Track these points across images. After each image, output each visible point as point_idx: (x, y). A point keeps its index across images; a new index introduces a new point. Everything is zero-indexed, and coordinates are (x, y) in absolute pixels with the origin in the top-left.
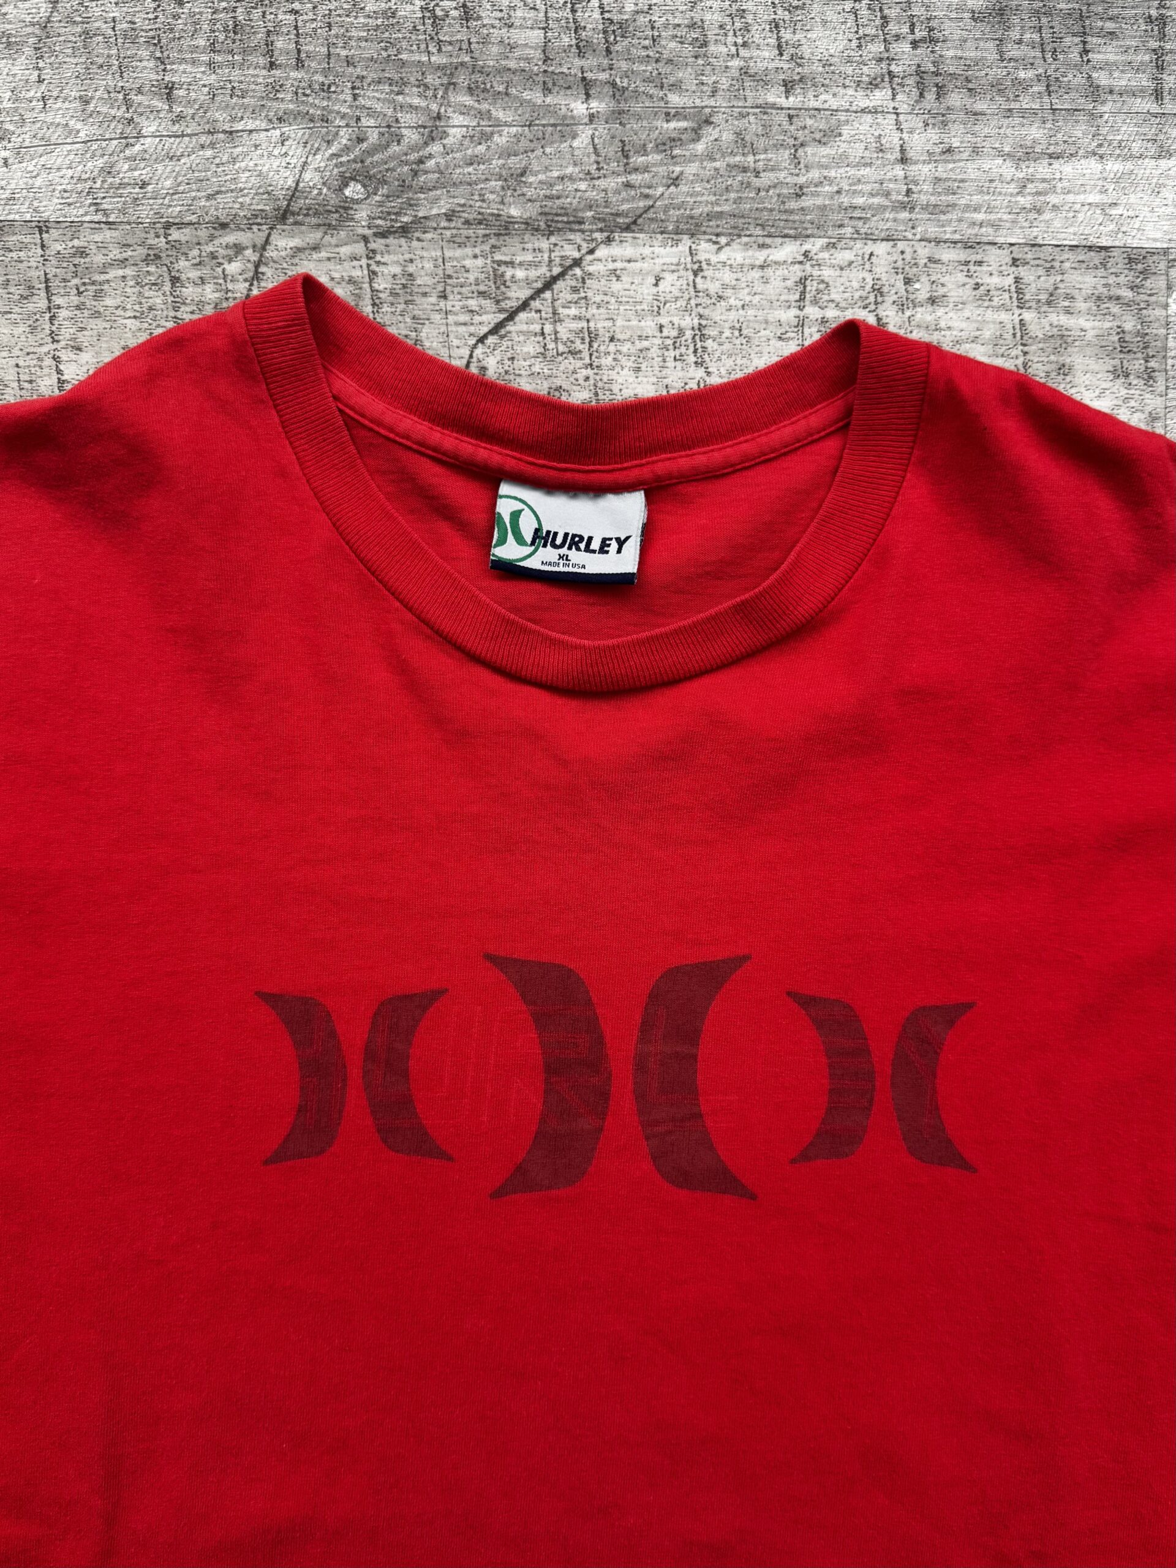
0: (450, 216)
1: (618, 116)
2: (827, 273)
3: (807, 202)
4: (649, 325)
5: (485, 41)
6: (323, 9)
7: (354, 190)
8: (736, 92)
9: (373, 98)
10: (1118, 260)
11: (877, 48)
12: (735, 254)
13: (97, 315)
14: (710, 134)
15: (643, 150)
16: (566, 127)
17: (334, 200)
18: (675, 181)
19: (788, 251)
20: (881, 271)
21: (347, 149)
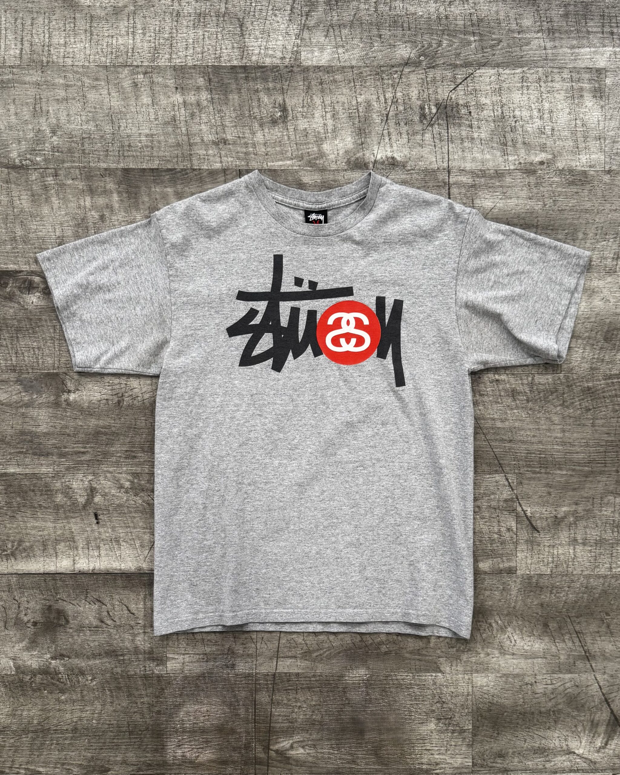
0: (443, 64)
1: (481, 40)
2: (528, 75)
3: (523, 59)
4: (488, 87)
5: (451, 24)
6: (414, 17)
7: (422, 58)
8: (507, 34)
9: (426, 37)
10: (594, 70)
11: (539, 23)
12: (507, 71)
13: (365, 87)
14: (502, 44)
15: (486, 48)
16: (469, 43)
17: (418, 60)
18: (494, 55)
19: (519, 70)
20: (540, 74)
21: (420, 49)
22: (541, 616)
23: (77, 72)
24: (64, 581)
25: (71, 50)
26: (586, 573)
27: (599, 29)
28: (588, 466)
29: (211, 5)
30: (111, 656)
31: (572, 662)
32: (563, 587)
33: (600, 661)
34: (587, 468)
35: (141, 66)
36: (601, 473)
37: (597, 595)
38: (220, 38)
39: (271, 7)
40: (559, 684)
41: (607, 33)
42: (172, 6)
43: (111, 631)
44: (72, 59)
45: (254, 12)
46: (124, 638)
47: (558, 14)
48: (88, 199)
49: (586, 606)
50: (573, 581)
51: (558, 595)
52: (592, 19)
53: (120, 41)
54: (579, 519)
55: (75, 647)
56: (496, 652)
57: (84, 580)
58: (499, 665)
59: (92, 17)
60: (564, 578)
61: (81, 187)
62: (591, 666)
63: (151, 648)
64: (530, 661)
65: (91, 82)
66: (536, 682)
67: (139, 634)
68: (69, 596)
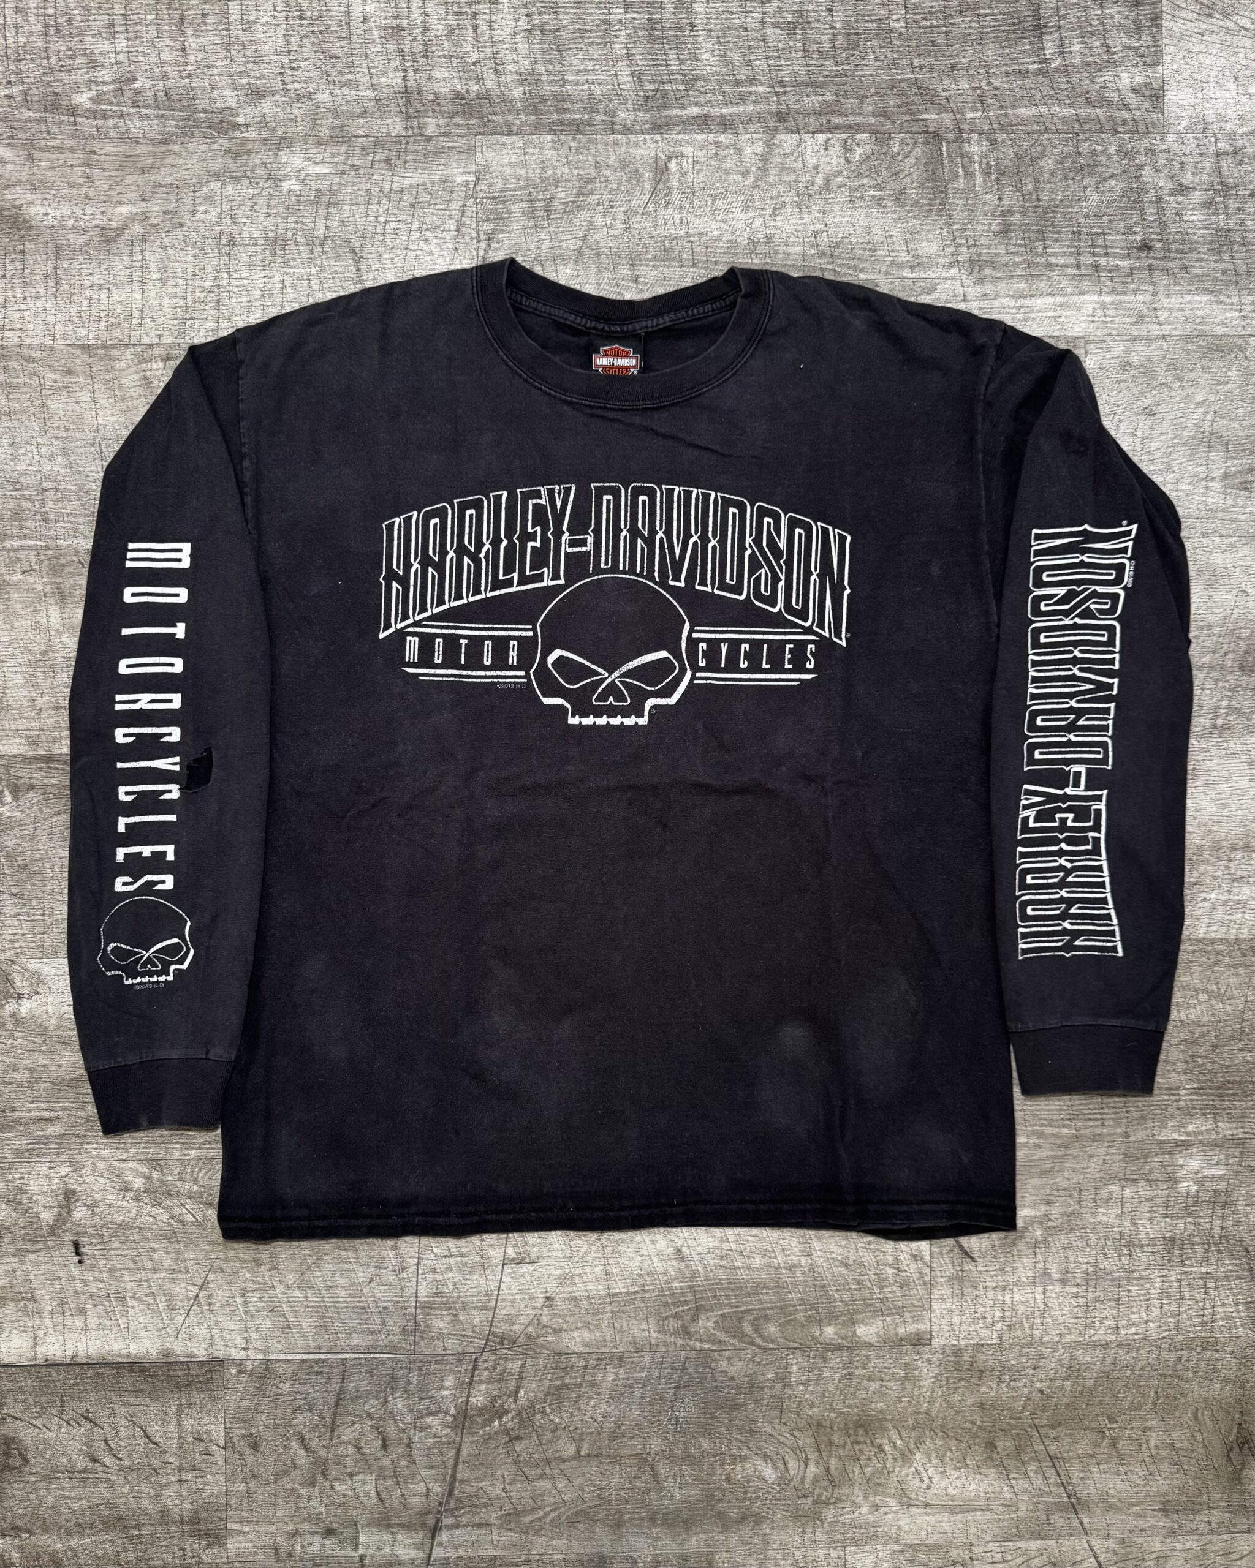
22: (980, 1427)
23: (29, 359)
24: (16, 1380)
25: (17, 315)
26: (1068, 1339)
27: (1071, 260)
28: (1069, 1127)
29: (296, 222)
30: (115, 1527)
31: (1044, 1516)
32: (1023, 1369)
33: (1099, 1512)
34: (1066, 1130)
35: (158, 345)
36: (1095, 1138)
37: (1091, 1382)
38: (315, 287)
39: (416, 226)
40: (1019, 1561)
41: (1087, 266)
42: (219, 224)
43: (114, 1478)
44: (19, 333)
45: (384, 234)
46: (140, 1492)
47: (989, 231)
48: (55, 611)
49: (1068, 1405)
50: (1042, 1356)
51: (1013, 1384)
52: (1056, 240)
53: (116, 297)
54: (1052, 1231)
55: (42, 1511)
56: (892, 1502)
57: (58, 1377)
58: (899, 1528)
59: (58, 249)
60: (1026, 1350)
61: (40, 588)
62: (1081, 1523)
63: (195, 1512)
64: (959, 1517)
65: (58, 377)
66: (971, 1559)
67: (170, 1483)
68: (27, 1409)
